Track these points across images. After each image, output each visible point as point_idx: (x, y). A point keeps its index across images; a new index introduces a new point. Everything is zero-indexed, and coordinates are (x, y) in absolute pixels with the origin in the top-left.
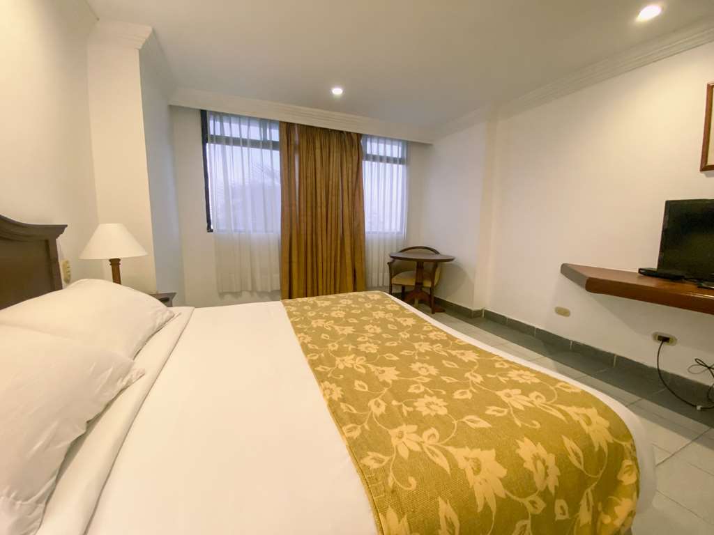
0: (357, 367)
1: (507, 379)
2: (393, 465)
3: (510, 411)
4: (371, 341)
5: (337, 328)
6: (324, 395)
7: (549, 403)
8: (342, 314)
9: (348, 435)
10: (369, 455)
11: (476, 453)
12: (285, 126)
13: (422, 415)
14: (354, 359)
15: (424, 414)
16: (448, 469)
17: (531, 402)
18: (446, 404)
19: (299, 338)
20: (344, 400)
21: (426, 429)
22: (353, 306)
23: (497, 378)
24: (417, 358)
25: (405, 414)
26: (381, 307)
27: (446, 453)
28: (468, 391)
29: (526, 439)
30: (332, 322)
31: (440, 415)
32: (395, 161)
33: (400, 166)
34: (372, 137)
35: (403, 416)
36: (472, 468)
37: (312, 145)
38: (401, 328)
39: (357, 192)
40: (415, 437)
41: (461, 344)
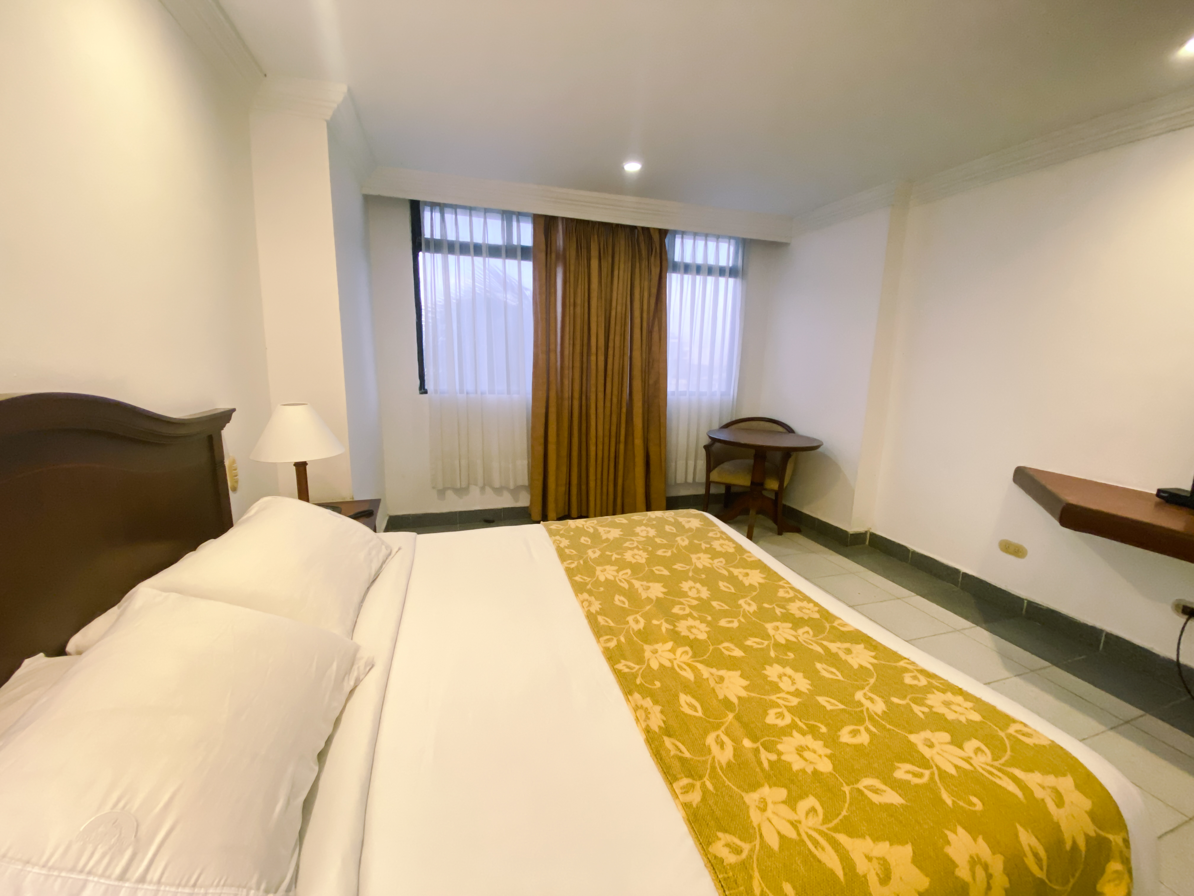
0: (679, 667)
1: (926, 710)
2: (758, 860)
3: (932, 774)
4: (695, 614)
5: (637, 584)
6: (637, 720)
7: (996, 764)
8: (642, 557)
9: (683, 798)
10: (720, 839)
11: (882, 849)
12: (542, 221)
13: (791, 769)
14: (673, 651)
15: (796, 767)
16: (840, 873)
17: (967, 760)
18: (828, 751)
19: (582, 602)
20: (668, 731)
21: (801, 797)
22: (658, 540)
23: (908, 704)
24: (772, 654)
25: (766, 765)
26: (704, 546)
27: (836, 845)
28: (862, 729)
29: (960, 830)
30: (629, 571)
31: (822, 773)
32: (722, 271)
33: (731, 281)
34: (683, 233)
35: (763, 770)
36: (877, 874)
37: (584, 252)
38: (743, 590)
39: (656, 328)
40: (784, 810)
41: (842, 629)
